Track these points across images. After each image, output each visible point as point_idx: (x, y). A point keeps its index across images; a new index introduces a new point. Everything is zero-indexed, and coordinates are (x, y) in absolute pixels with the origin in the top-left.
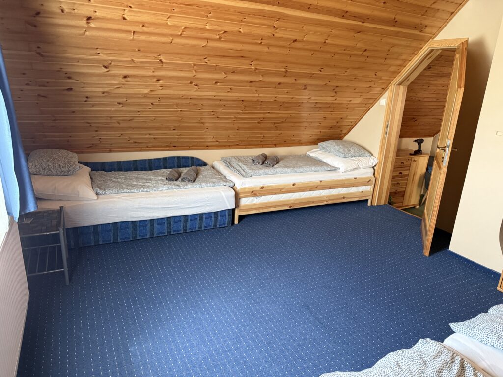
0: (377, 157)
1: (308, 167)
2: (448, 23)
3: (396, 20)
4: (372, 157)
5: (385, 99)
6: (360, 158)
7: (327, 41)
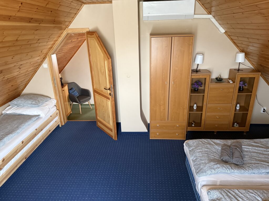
0: (54, 97)
1: (23, 124)
2: (74, 19)
3: (55, 20)
4: (51, 99)
5: (46, 64)
6: (46, 103)
7: (18, 39)
